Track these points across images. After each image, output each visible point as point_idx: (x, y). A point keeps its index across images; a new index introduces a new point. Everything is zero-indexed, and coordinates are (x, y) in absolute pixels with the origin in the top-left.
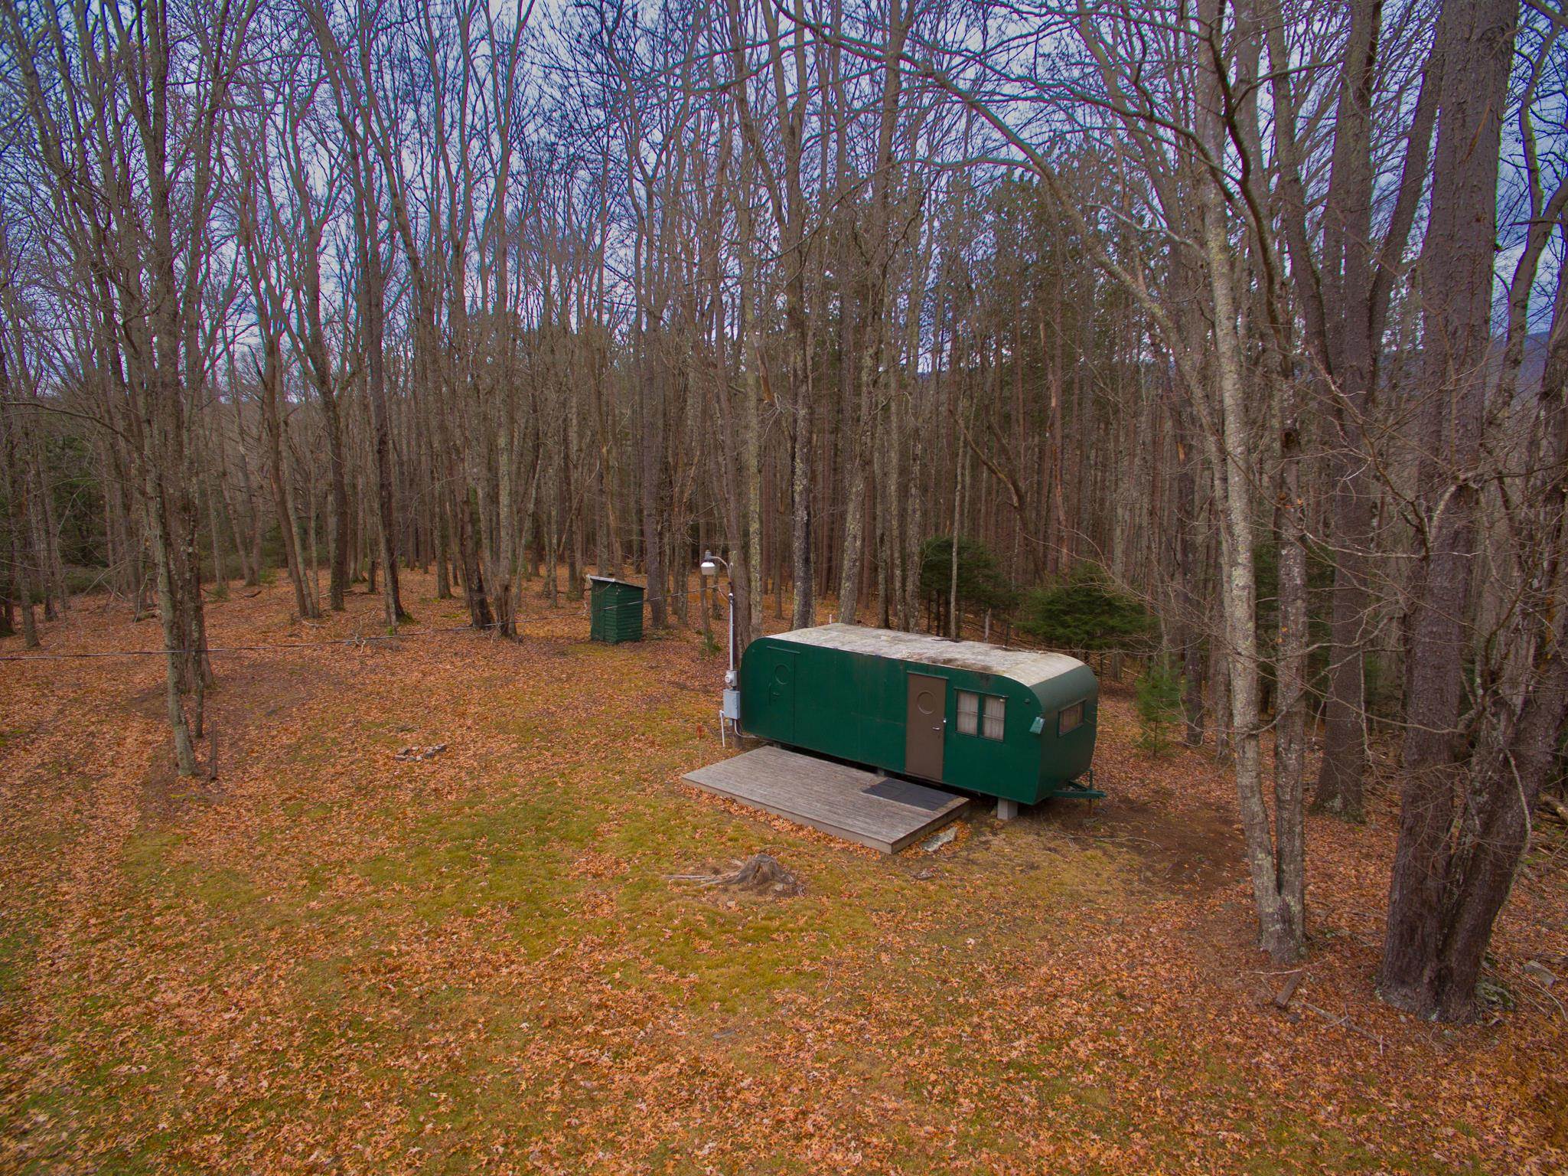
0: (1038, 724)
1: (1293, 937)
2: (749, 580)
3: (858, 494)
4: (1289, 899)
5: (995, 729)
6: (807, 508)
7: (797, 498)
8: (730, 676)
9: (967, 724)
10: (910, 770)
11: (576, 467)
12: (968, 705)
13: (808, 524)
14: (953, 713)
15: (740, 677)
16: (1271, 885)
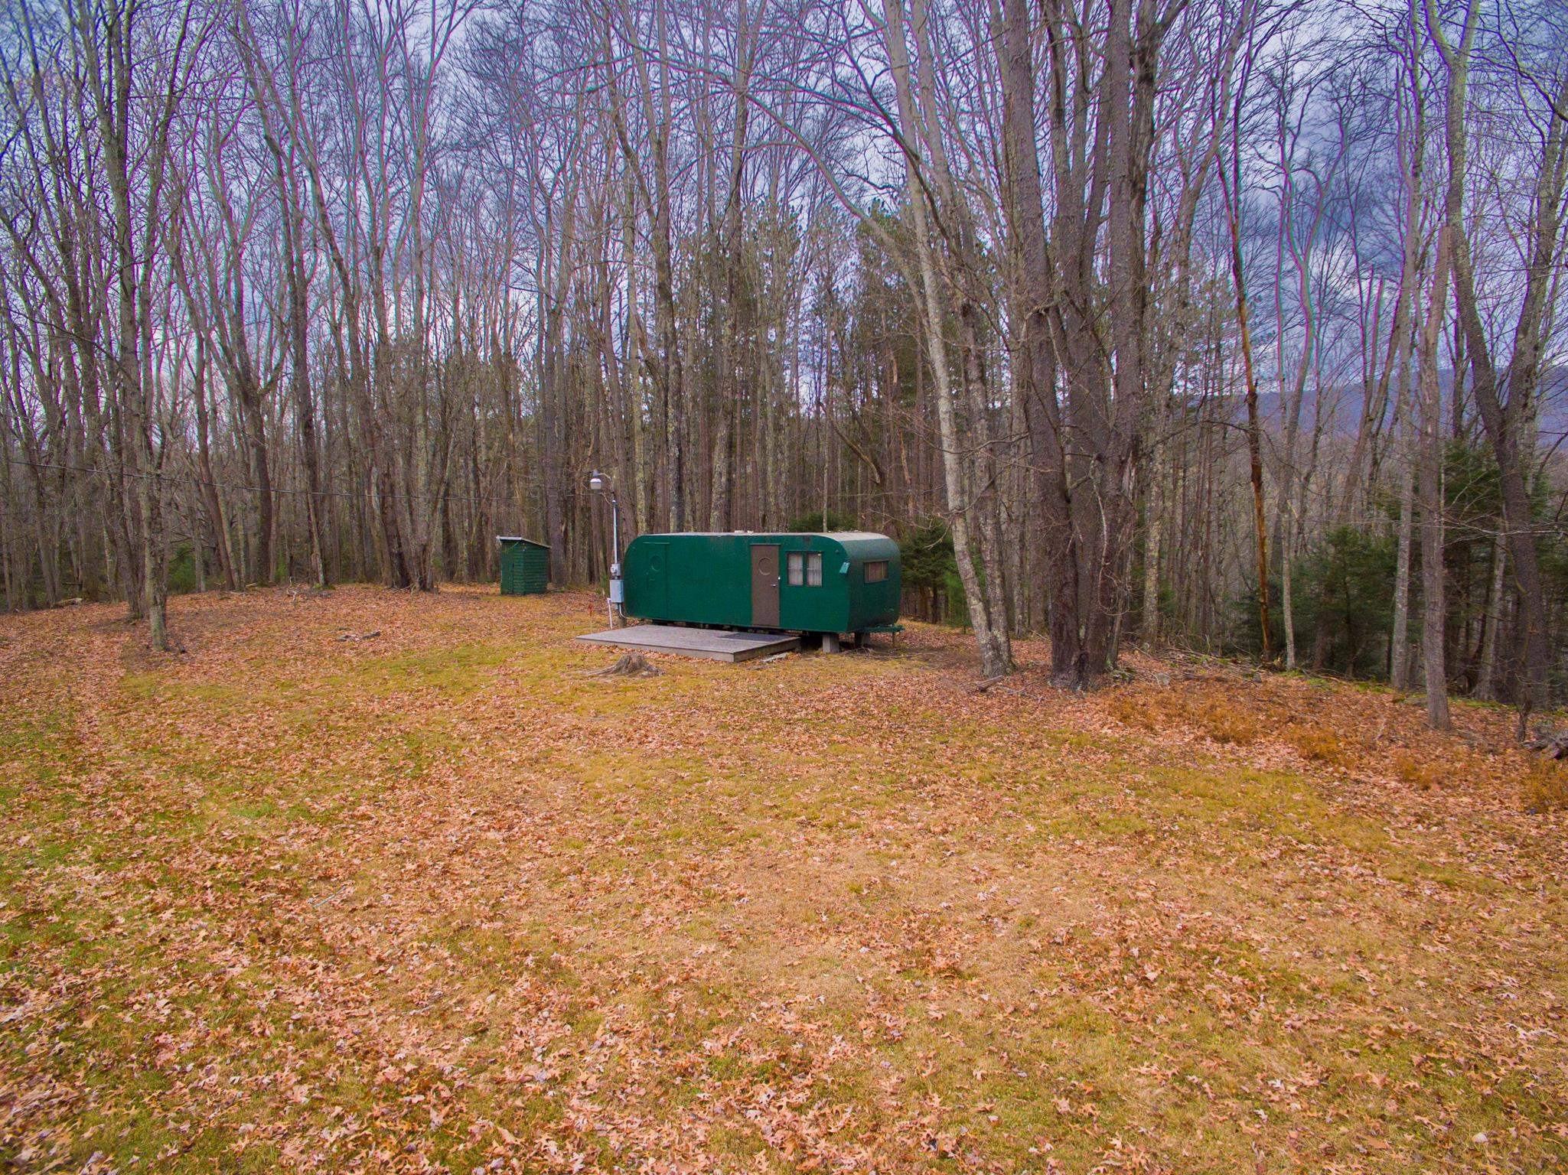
0: (845, 568)
1: (1001, 660)
2: (636, 523)
3: (722, 438)
4: (996, 632)
5: (815, 580)
6: (679, 445)
7: (670, 438)
8: (615, 568)
9: (796, 579)
10: (755, 623)
11: (484, 475)
12: (796, 563)
13: (679, 459)
14: (786, 571)
15: (623, 567)
16: (984, 623)
